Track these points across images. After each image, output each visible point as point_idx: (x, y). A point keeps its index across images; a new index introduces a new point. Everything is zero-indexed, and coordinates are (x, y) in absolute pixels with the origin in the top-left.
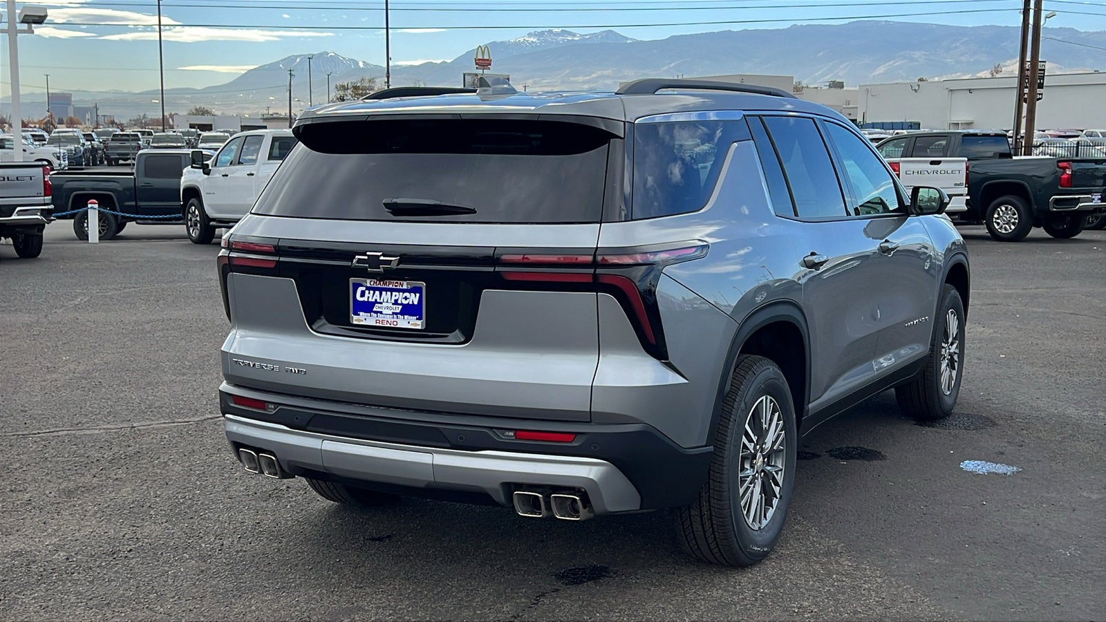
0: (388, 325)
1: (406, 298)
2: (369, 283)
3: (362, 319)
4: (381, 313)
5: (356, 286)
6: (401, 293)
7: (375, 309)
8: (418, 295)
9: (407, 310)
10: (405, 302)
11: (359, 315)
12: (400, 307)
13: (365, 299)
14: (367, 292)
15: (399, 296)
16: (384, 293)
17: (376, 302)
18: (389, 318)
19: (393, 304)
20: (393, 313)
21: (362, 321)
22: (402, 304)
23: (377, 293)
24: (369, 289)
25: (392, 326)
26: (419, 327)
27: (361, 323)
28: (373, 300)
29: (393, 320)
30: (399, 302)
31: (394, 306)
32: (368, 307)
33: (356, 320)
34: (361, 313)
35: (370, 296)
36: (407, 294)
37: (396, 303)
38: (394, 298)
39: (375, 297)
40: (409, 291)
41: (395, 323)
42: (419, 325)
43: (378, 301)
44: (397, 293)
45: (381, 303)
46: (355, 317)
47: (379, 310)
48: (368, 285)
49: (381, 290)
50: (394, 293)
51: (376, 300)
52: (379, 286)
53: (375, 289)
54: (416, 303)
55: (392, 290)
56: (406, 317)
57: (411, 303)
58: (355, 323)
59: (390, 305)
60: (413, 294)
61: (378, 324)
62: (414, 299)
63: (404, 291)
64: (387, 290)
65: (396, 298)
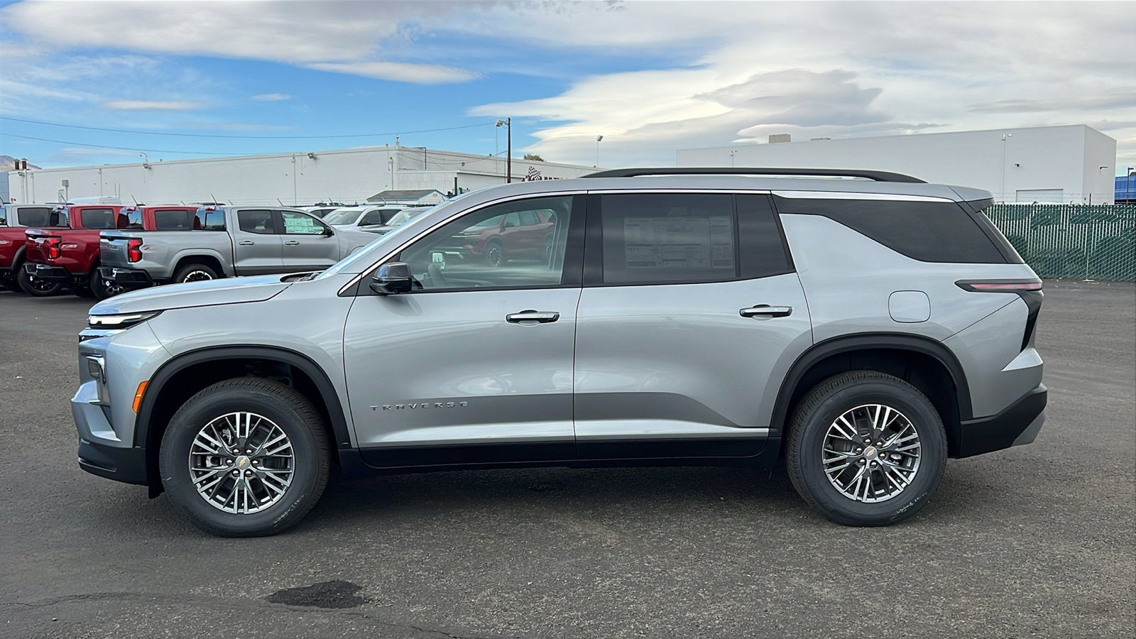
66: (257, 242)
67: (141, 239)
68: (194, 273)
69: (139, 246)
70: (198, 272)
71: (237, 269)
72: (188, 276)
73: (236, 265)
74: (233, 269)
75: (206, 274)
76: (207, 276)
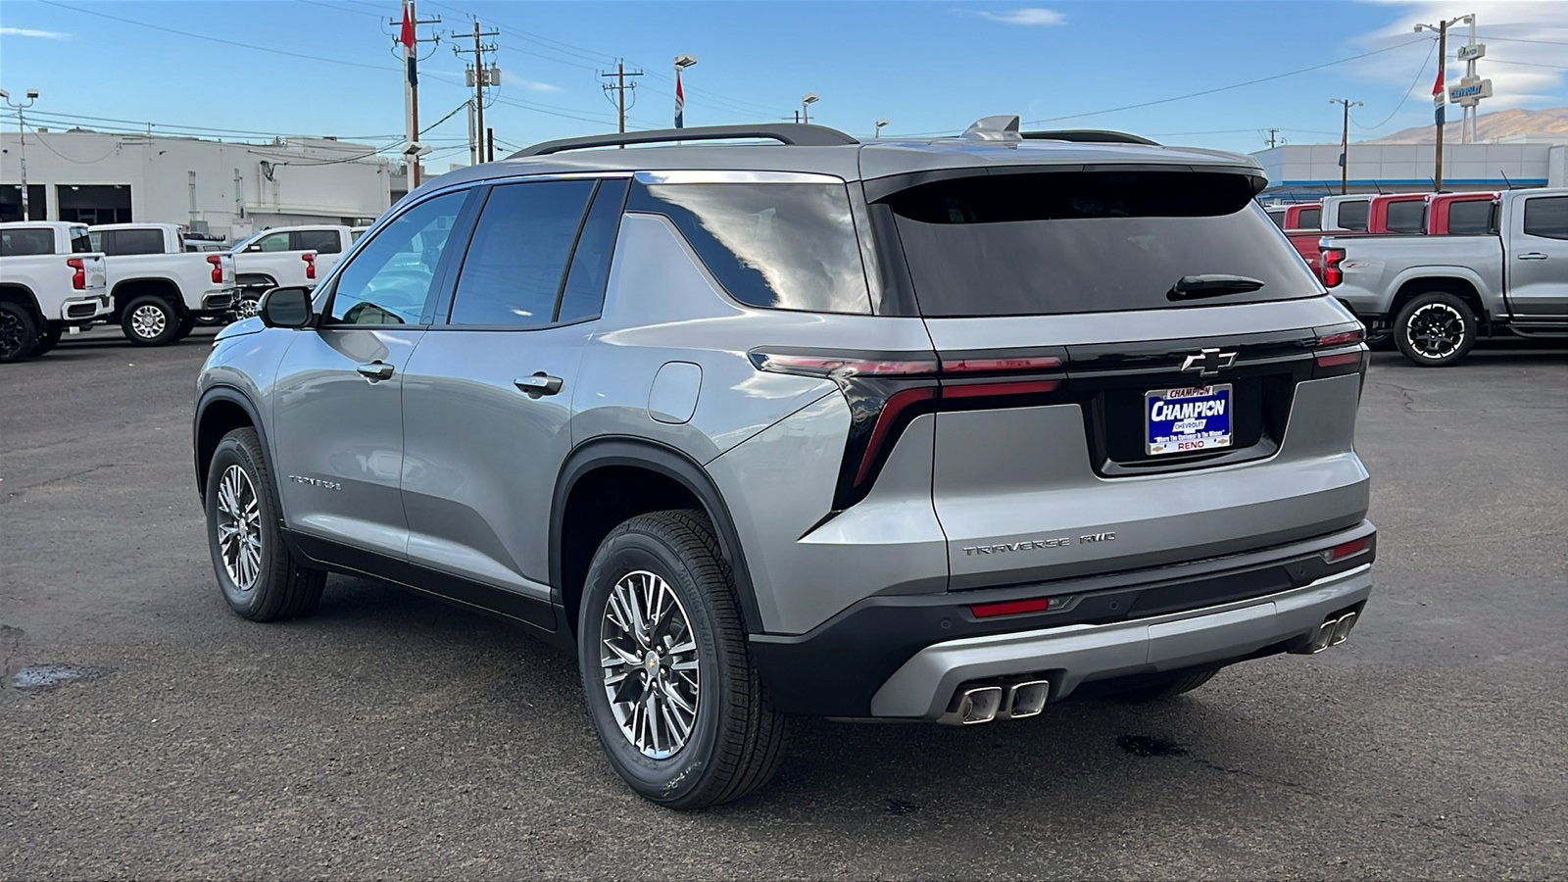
0: (1194, 448)
1: (1211, 408)
2: (1169, 395)
3: (1161, 446)
4: (1182, 433)
5: (1153, 401)
6: (1205, 403)
7: (1174, 430)
8: (1223, 401)
9: (1214, 424)
10: (1210, 413)
11: (1156, 441)
12: (1204, 421)
13: (1162, 418)
14: (1165, 407)
15: (1202, 407)
16: (1185, 405)
17: (1176, 420)
18: (1192, 439)
19: (1196, 419)
20: (1198, 431)
21: (1162, 448)
22: (1206, 417)
23: (1178, 406)
24: (1167, 403)
25: (1198, 448)
26: (1227, 444)
27: (1161, 452)
28: (1173, 418)
29: (1198, 441)
30: (1203, 415)
31: (1197, 421)
32: (1165, 429)
33: (1154, 449)
34: (1159, 439)
35: (1169, 413)
36: (1212, 403)
37: (1200, 417)
38: (1197, 410)
39: (1174, 414)
40: (1213, 398)
41: (1201, 444)
42: (1226, 441)
43: (1179, 417)
44: (1200, 404)
45: (1182, 420)
46: (1153, 445)
47: (1180, 430)
48: (1169, 398)
49: (1181, 402)
50: (1197, 404)
51: (1176, 416)
52: (1182, 397)
53: (1173, 402)
54: (1221, 413)
55: (1194, 400)
56: (1211, 433)
57: (1216, 414)
58: (1153, 453)
59: (1192, 420)
60: (1218, 402)
61: (1182, 450)
62: (1219, 407)
63: (1208, 399)
64: (1188, 401)
65: (1199, 410)
66: (1551, 255)
67: (1344, 250)
68: (1429, 307)
69: (1338, 262)
70: (1435, 305)
71: (1510, 302)
72: (1418, 313)
73: (1508, 295)
74: (1503, 302)
75: (1449, 309)
76: (1451, 312)
